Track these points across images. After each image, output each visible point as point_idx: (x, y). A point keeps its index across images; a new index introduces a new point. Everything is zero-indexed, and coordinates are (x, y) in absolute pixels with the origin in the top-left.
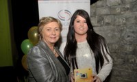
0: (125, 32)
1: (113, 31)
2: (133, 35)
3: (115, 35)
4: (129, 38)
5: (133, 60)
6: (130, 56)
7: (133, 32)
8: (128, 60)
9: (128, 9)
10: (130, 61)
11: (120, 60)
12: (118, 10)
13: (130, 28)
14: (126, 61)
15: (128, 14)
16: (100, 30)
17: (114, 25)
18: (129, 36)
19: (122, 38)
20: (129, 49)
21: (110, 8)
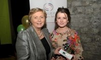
0: (92, 18)
1: (84, 18)
2: (98, 21)
4: (95, 23)
5: (98, 39)
6: (96, 36)
7: (98, 19)
8: (95, 39)
9: (95, 2)
10: (97, 40)
12: (87, 3)
14: (93, 40)
15: (95, 6)
16: (74, 18)
17: (85, 14)
19: (91, 23)
20: (96, 31)
21: (82, 1)
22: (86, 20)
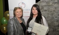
1: (48, 14)
3: (49, 16)
4: (56, 18)
8: (56, 30)
9: (56, 3)
10: (57, 30)
11: (52, 29)
13: (57, 13)
14: (54, 30)
15: (56, 5)
17: (49, 11)
18: (56, 17)
19: (53, 18)
20: (56, 24)
21: (47, 2)
22: (50, 15)
